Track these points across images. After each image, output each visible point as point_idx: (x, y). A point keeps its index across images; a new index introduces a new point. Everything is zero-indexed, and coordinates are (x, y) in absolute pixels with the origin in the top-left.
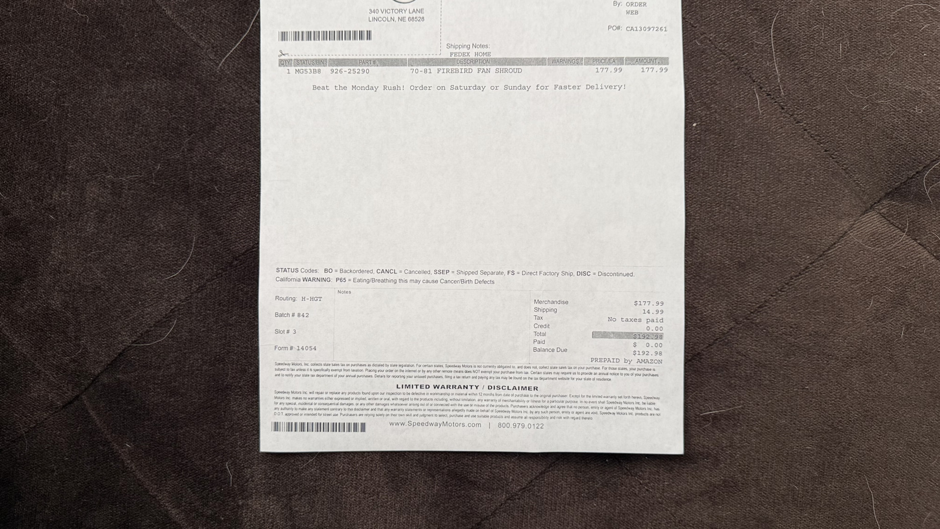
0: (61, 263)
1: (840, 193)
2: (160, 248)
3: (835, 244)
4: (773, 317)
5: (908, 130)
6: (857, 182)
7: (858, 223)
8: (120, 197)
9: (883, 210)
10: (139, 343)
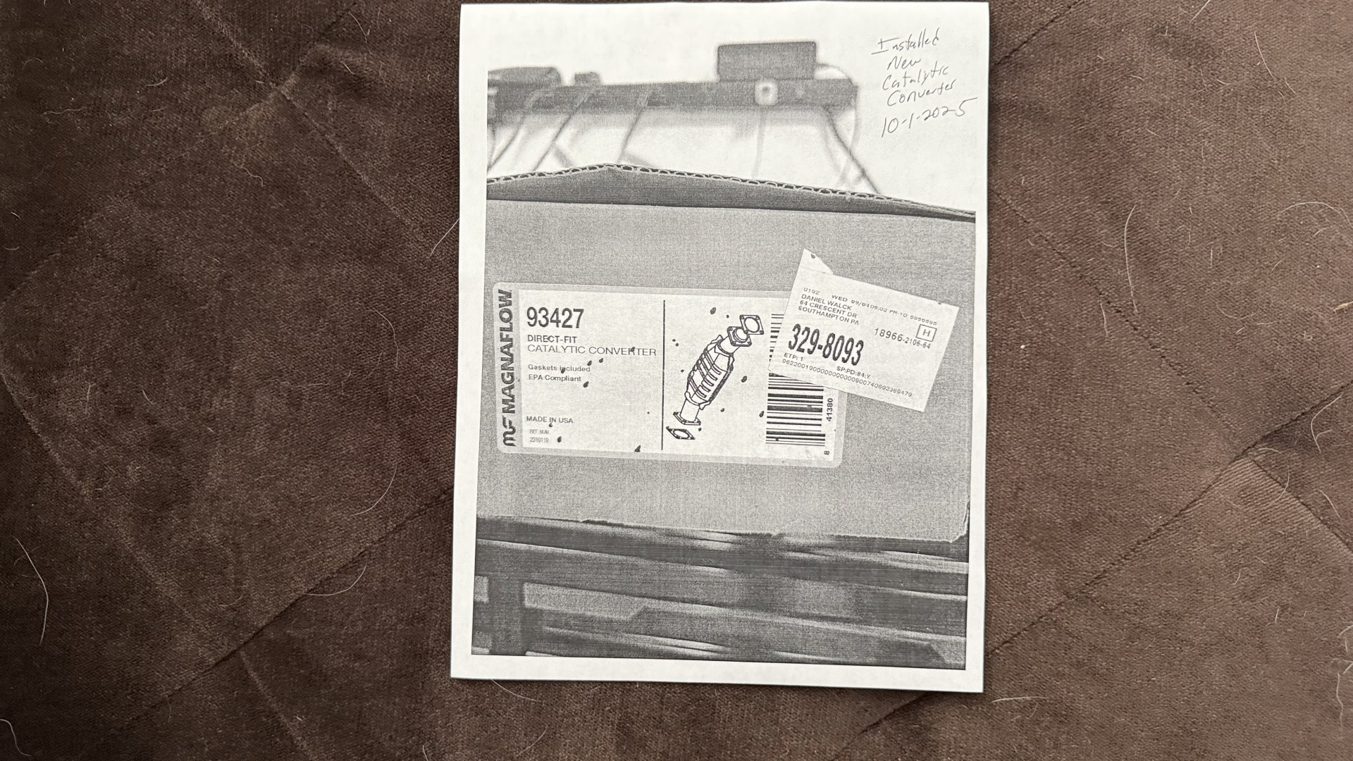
0: (220, 488)
1: (1204, 437)
2: (348, 476)
3: (1195, 501)
4: (1113, 591)
5: (1294, 361)
6: (1226, 422)
7: (1226, 473)
8: (299, 409)
9: (1259, 457)
10: (317, 593)
